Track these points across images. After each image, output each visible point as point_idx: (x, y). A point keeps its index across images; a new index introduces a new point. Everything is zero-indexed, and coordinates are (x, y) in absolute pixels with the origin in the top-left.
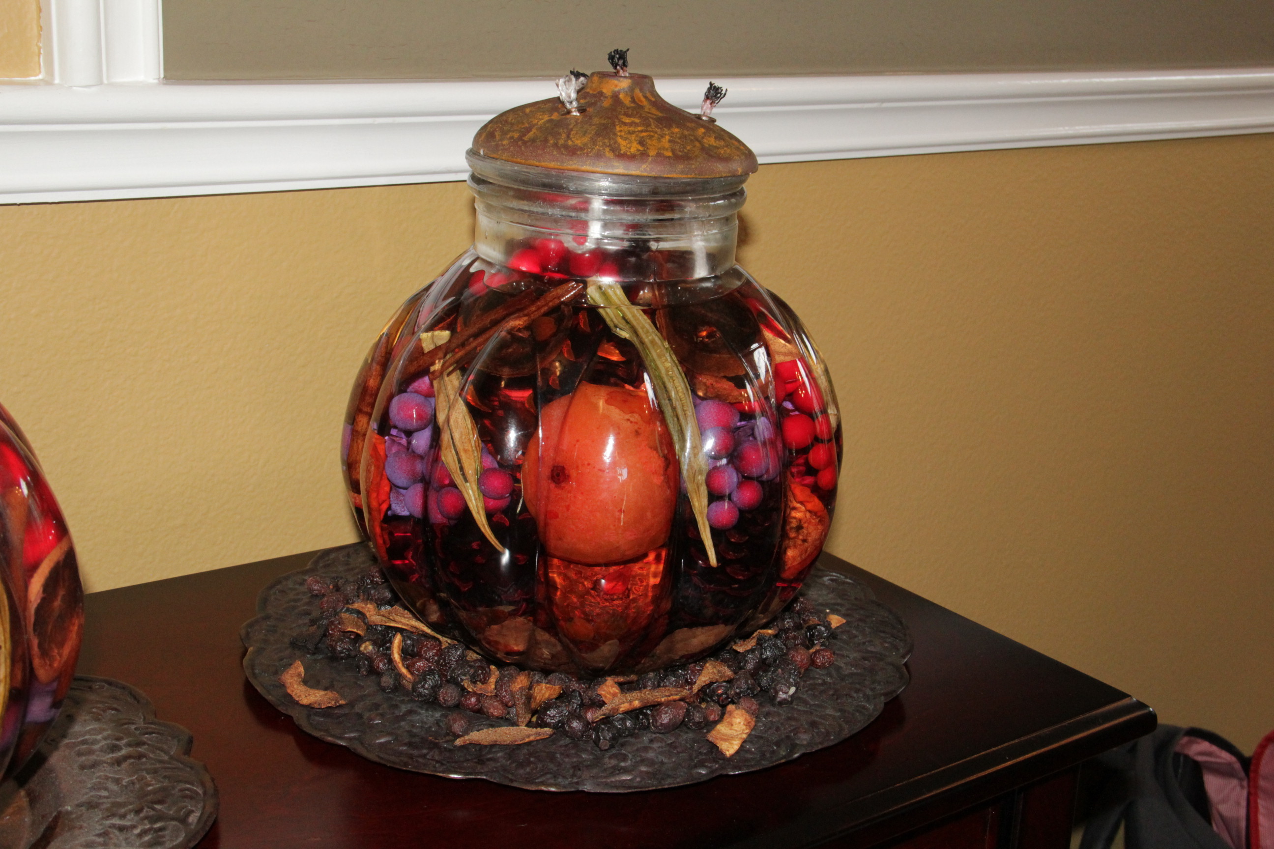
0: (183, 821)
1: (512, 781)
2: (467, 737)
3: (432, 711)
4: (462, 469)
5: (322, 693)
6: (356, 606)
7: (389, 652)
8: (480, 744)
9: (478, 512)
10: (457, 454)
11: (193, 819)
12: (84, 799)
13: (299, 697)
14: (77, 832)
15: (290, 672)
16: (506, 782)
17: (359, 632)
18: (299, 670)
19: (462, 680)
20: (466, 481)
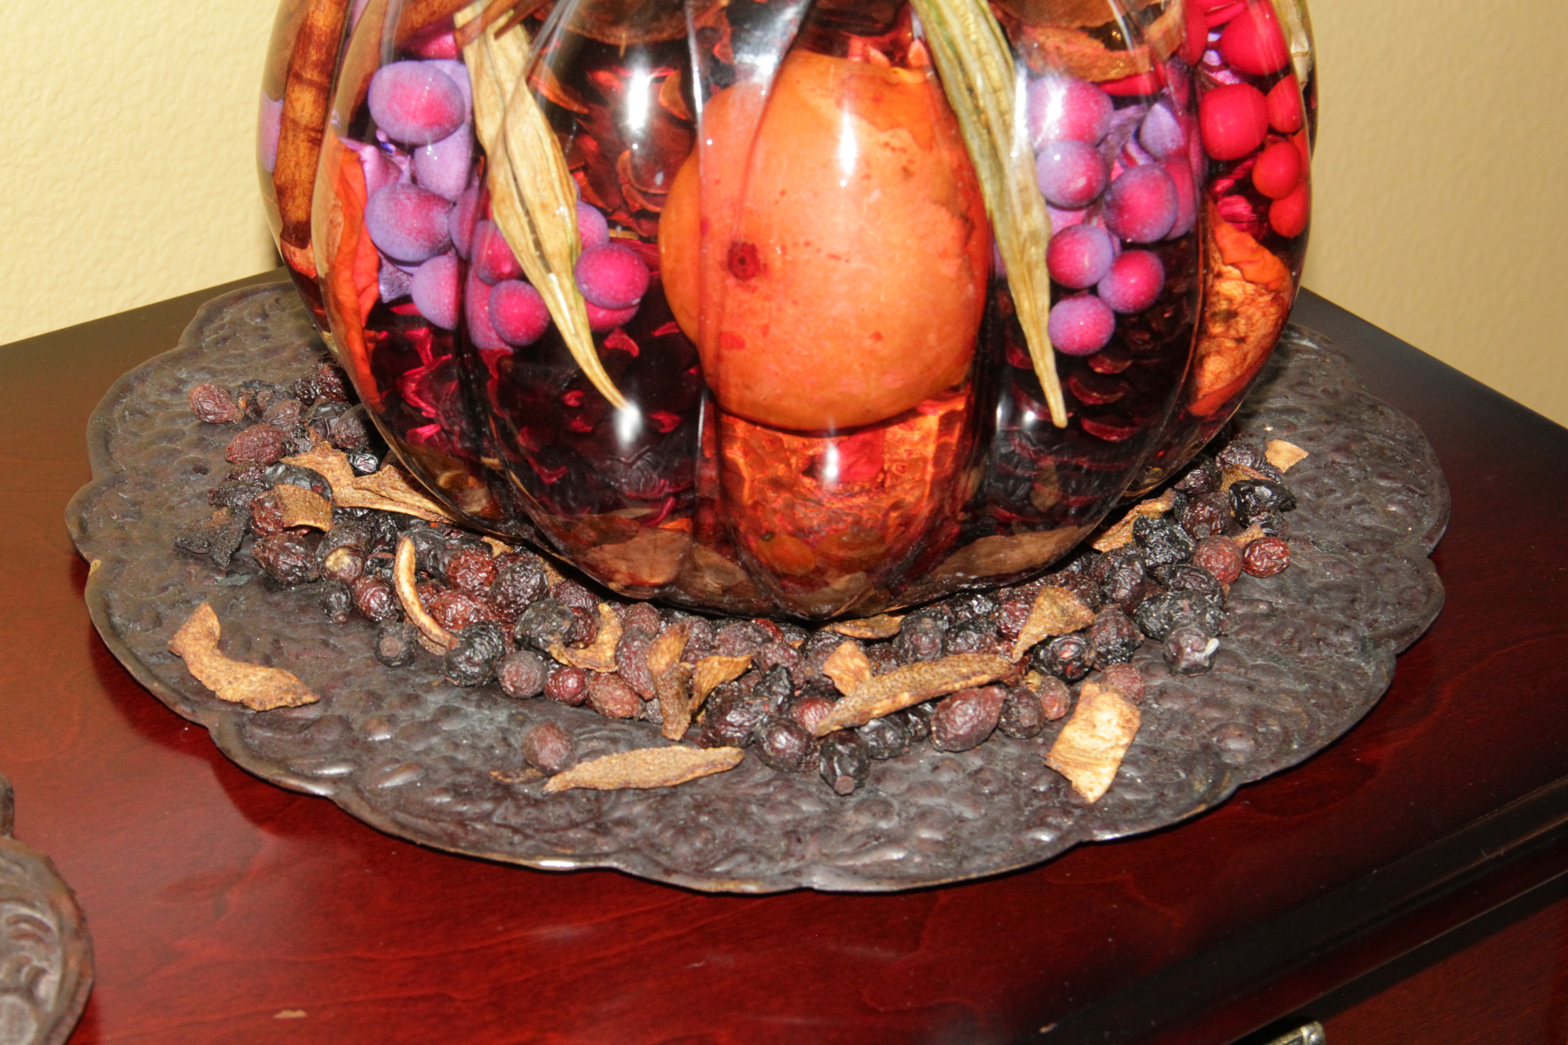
0: (29, 992)
1: (668, 871)
2: (568, 775)
3: (490, 708)
4: (538, 244)
5: (262, 672)
6: (305, 460)
7: (387, 572)
8: (595, 789)
9: (577, 335)
10: (527, 213)
11: (47, 988)
13: (214, 683)
15: (191, 630)
16: (657, 876)
17: (319, 525)
18: (209, 624)
19: (548, 643)
20: (548, 269)
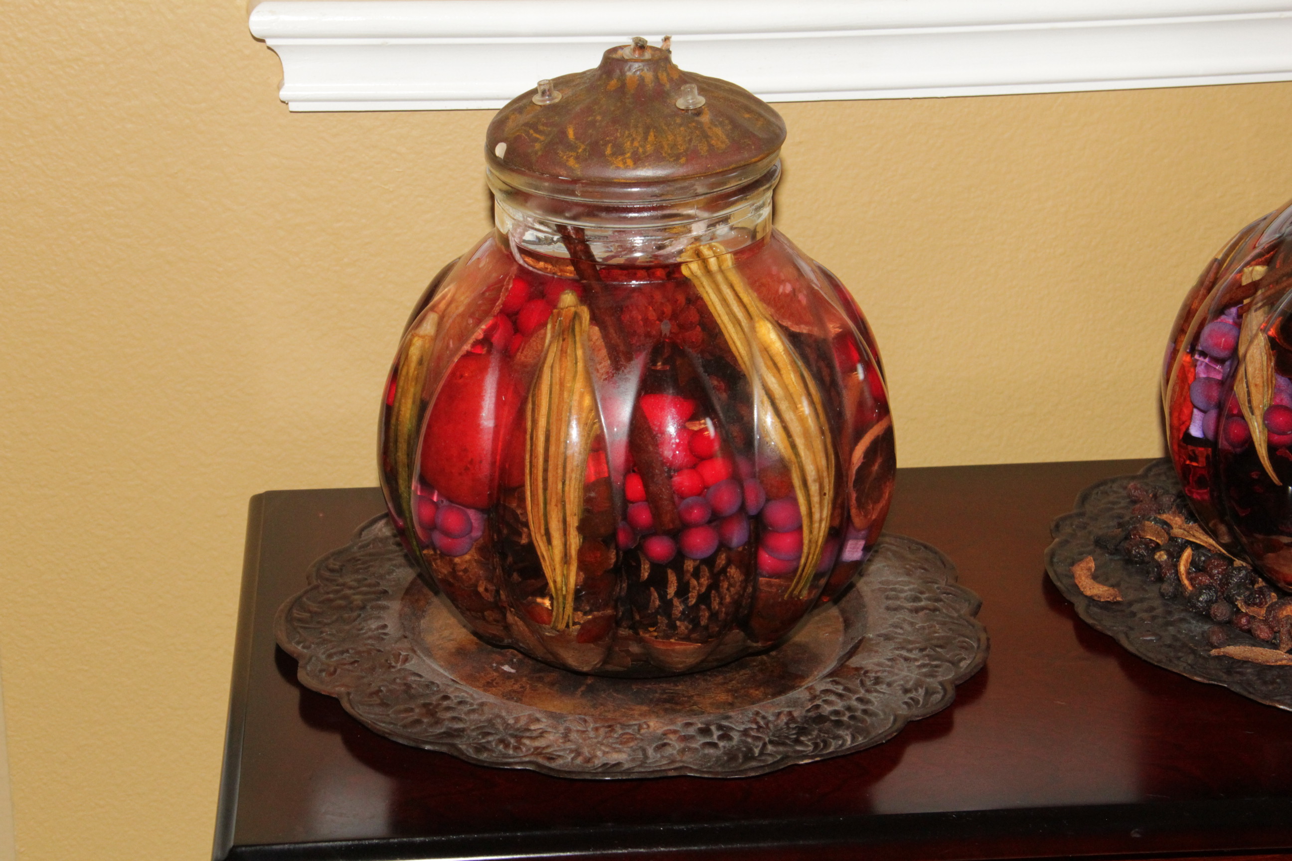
0: (955, 664)
1: (1250, 693)
2: (1222, 650)
3: (1202, 623)
4: (1250, 402)
5: (1106, 588)
6: (1164, 517)
7: (1177, 562)
8: (1233, 658)
9: (1260, 445)
10: (1248, 387)
11: (963, 664)
12: (883, 632)
13: (1084, 588)
14: (873, 654)
15: (1081, 565)
16: (1245, 694)
17: (1158, 541)
18: (1090, 565)
19: (1237, 600)
20: (1253, 413)
